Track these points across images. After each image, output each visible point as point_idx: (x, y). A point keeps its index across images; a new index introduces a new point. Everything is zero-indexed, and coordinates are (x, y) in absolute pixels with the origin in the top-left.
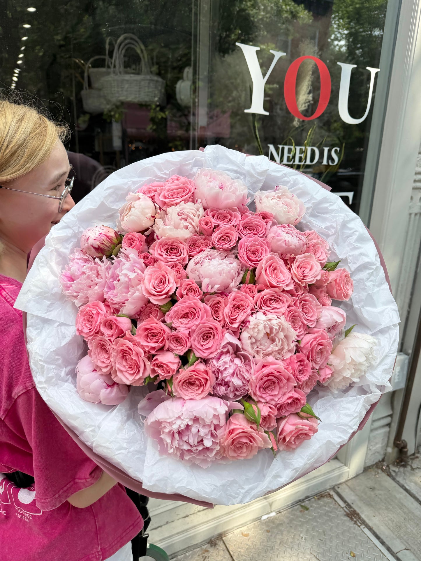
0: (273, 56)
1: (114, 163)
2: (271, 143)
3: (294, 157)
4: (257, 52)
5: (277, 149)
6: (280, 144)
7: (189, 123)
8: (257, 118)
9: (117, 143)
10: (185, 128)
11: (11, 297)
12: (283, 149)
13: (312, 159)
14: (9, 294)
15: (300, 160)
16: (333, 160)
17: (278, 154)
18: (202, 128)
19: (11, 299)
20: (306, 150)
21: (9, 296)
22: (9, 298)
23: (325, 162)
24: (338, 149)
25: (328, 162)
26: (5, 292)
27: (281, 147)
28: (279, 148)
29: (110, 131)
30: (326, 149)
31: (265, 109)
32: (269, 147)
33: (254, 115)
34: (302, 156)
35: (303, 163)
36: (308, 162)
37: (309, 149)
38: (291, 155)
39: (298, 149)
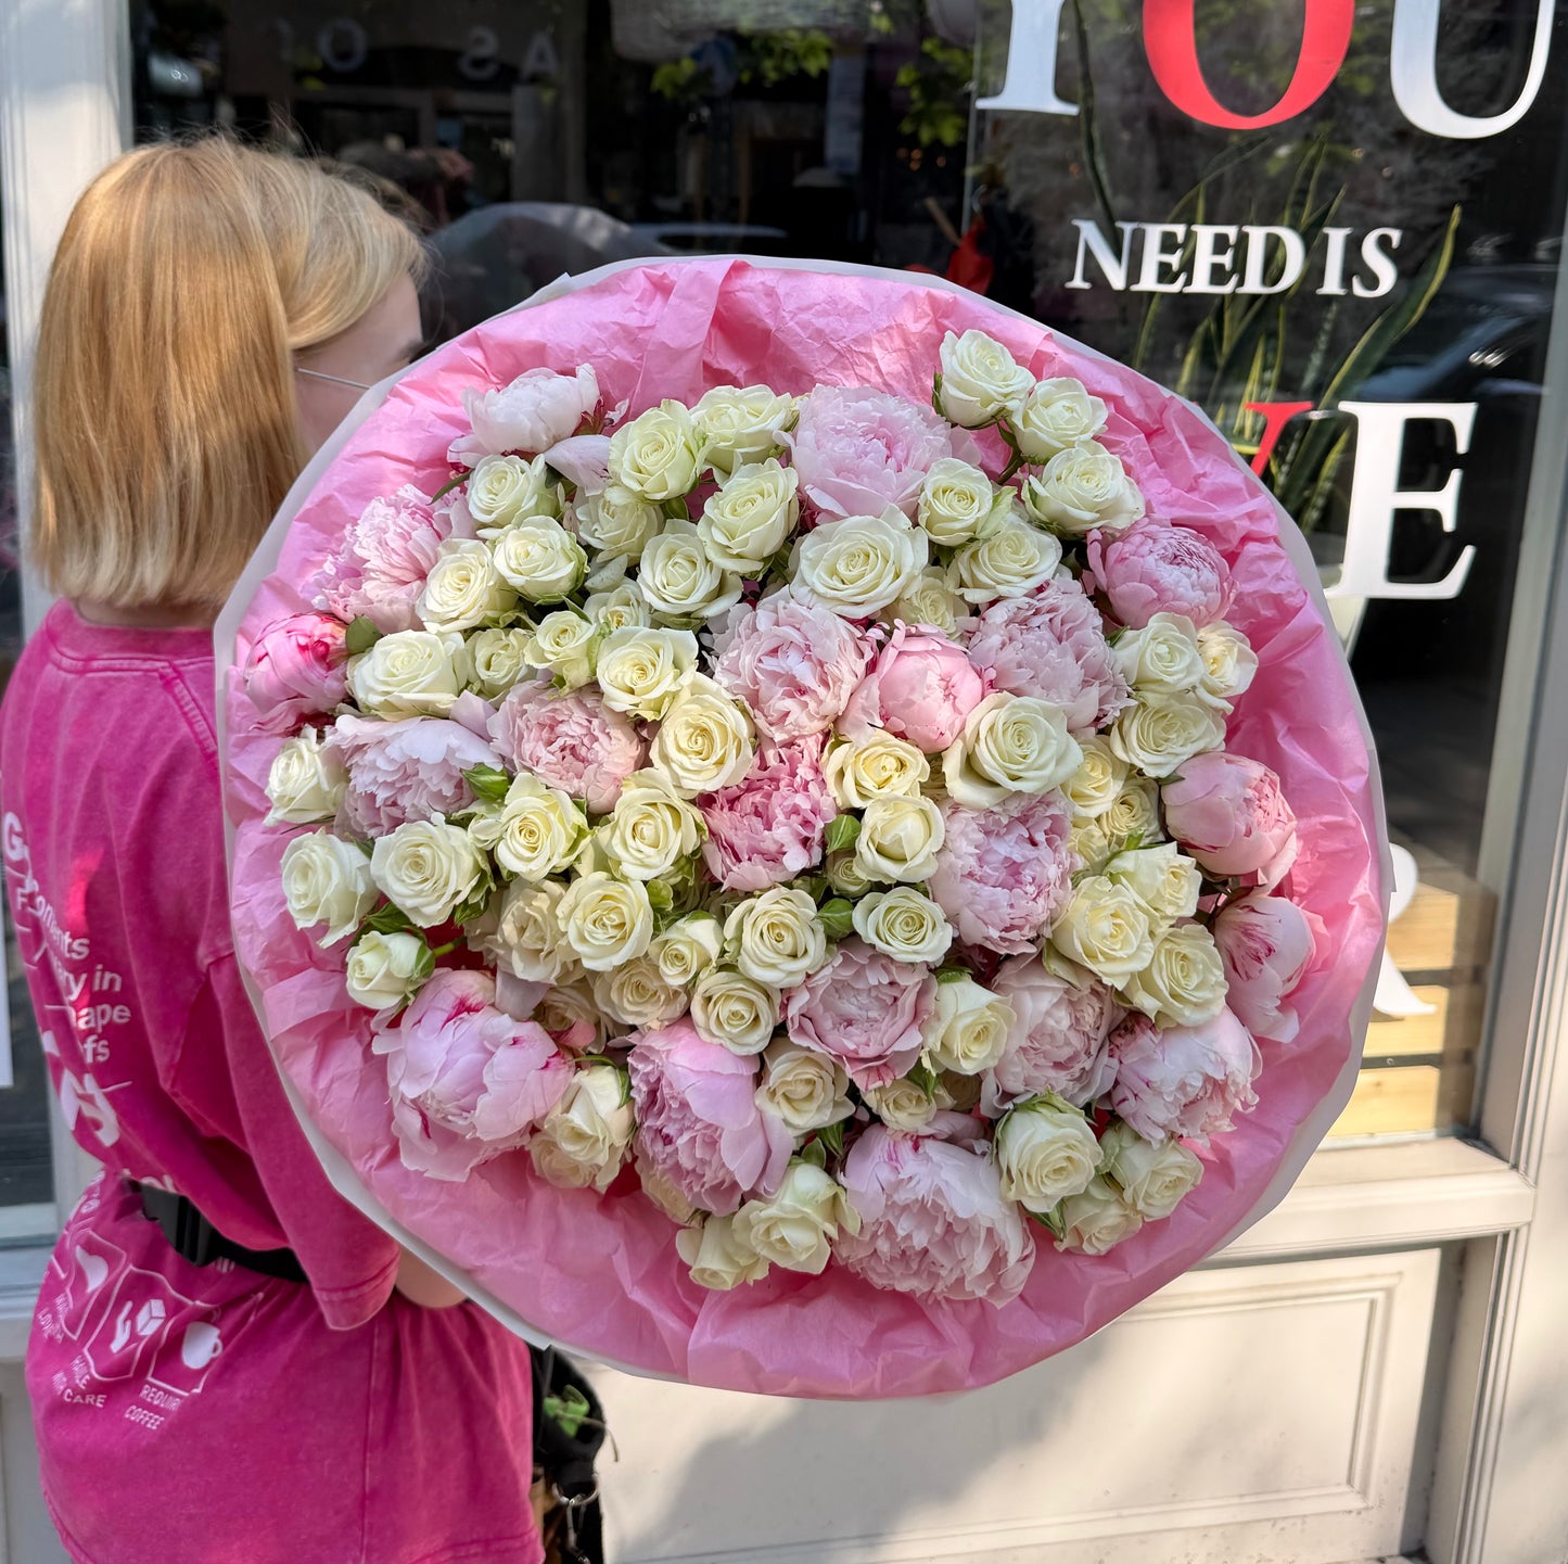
2: (1085, 217)
3: (1188, 266)
5: (1115, 243)
11: (194, 700)
13: (1272, 269)
14: (193, 691)
15: (1218, 275)
16: (1372, 281)
17: (1117, 256)
19: (192, 705)
20: (1243, 239)
21: (188, 698)
22: (187, 704)
23: (1332, 285)
24: (1396, 235)
25: (1346, 281)
26: (182, 685)
27: (1128, 228)
30: (1337, 238)
31: (1062, 93)
32: (1077, 231)
34: (1226, 260)
35: (1227, 289)
36: (1253, 284)
37: (1257, 236)
38: (1174, 260)
39: (1205, 235)
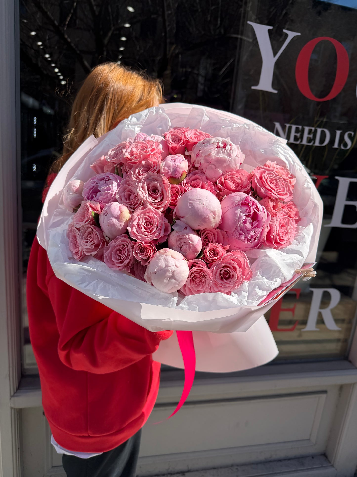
0: (287, 35)
2: (277, 121)
3: (302, 137)
4: (269, 31)
5: (283, 127)
6: (288, 123)
12: (290, 128)
13: (322, 140)
15: (309, 140)
16: (346, 145)
17: (284, 132)
20: (316, 131)
23: (336, 145)
24: (352, 133)
25: (339, 144)
27: (288, 125)
28: (286, 126)
30: (338, 133)
31: (274, 87)
32: (275, 125)
34: (311, 136)
35: (311, 144)
36: (317, 143)
37: (319, 130)
38: (298, 135)
39: (307, 129)
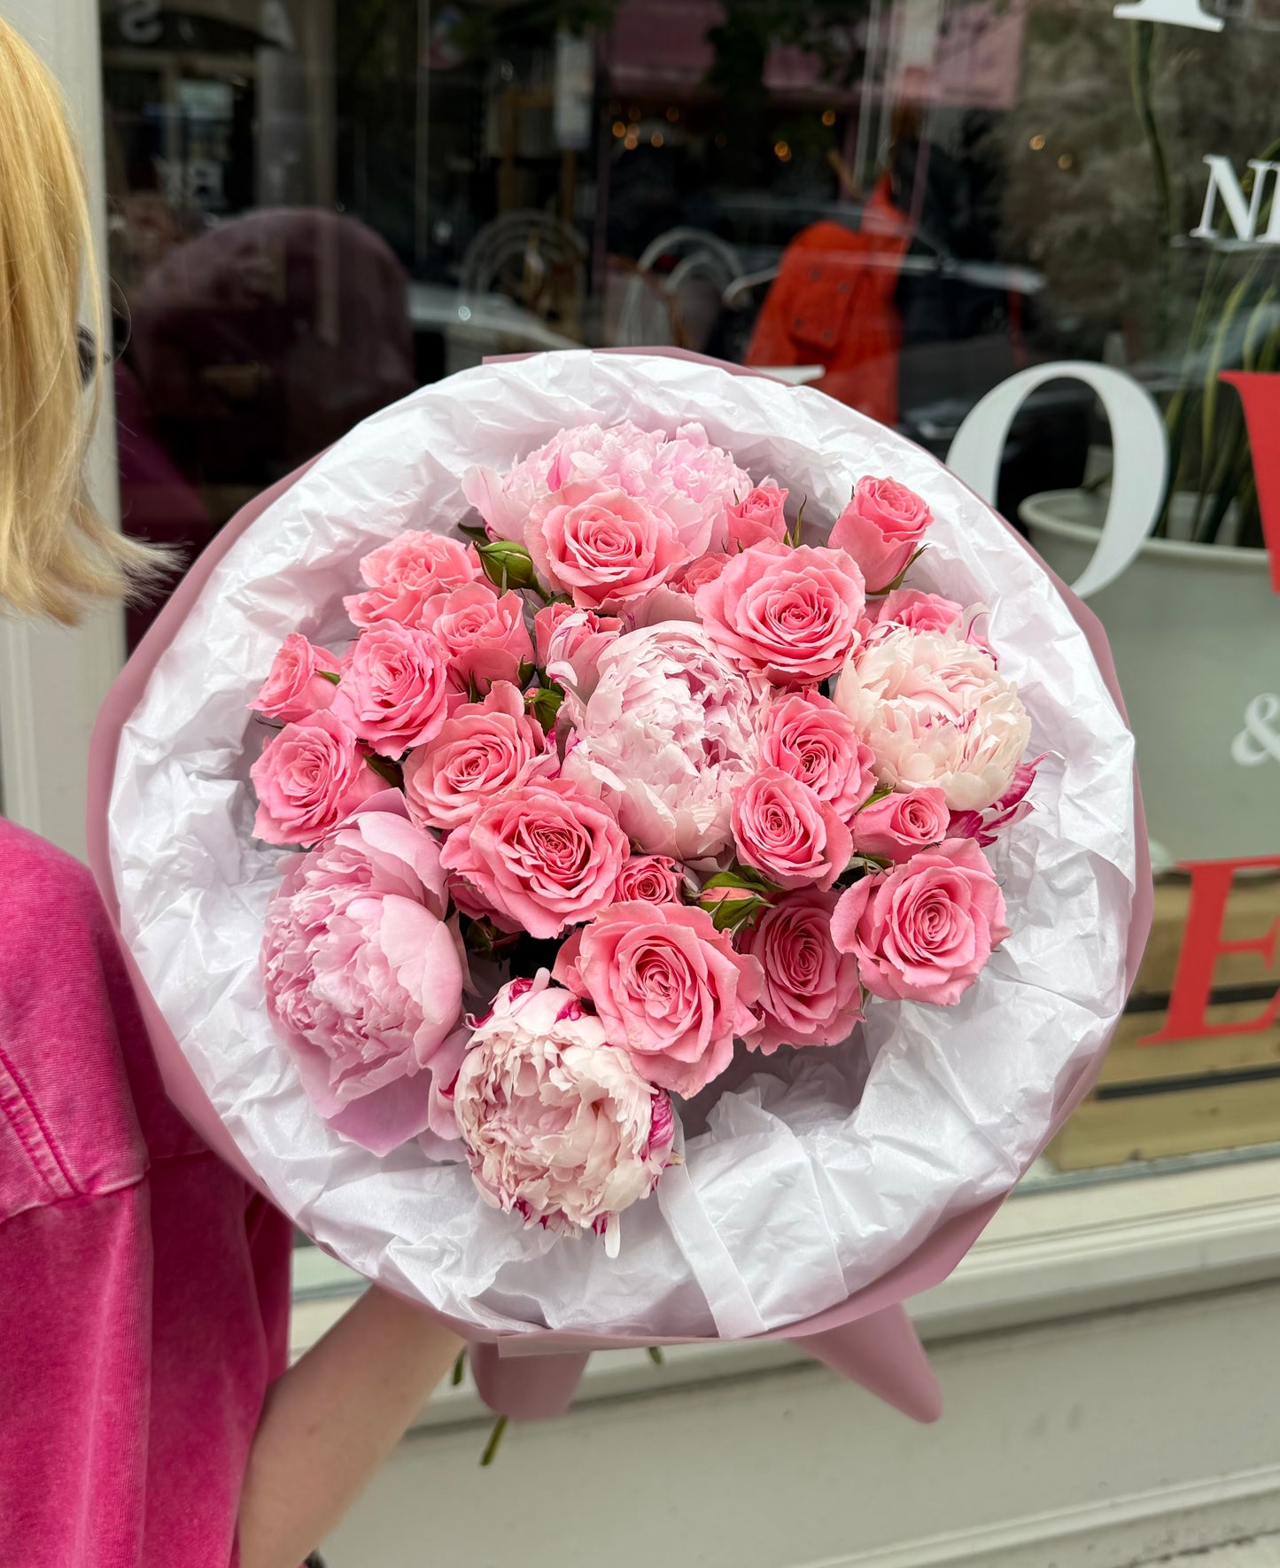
1: (551, 204)
2: (1217, 151)
5: (1243, 175)
6: (1260, 157)
7: (859, 56)
8: (1159, 39)
9: (572, 120)
10: (839, 75)
12: (1270, 178)
17: (1247, 196)
18: (914, 72)
28: (1252, 171)
29: (549, 74)
32: (1208, 169)
33: (1146, 27)
